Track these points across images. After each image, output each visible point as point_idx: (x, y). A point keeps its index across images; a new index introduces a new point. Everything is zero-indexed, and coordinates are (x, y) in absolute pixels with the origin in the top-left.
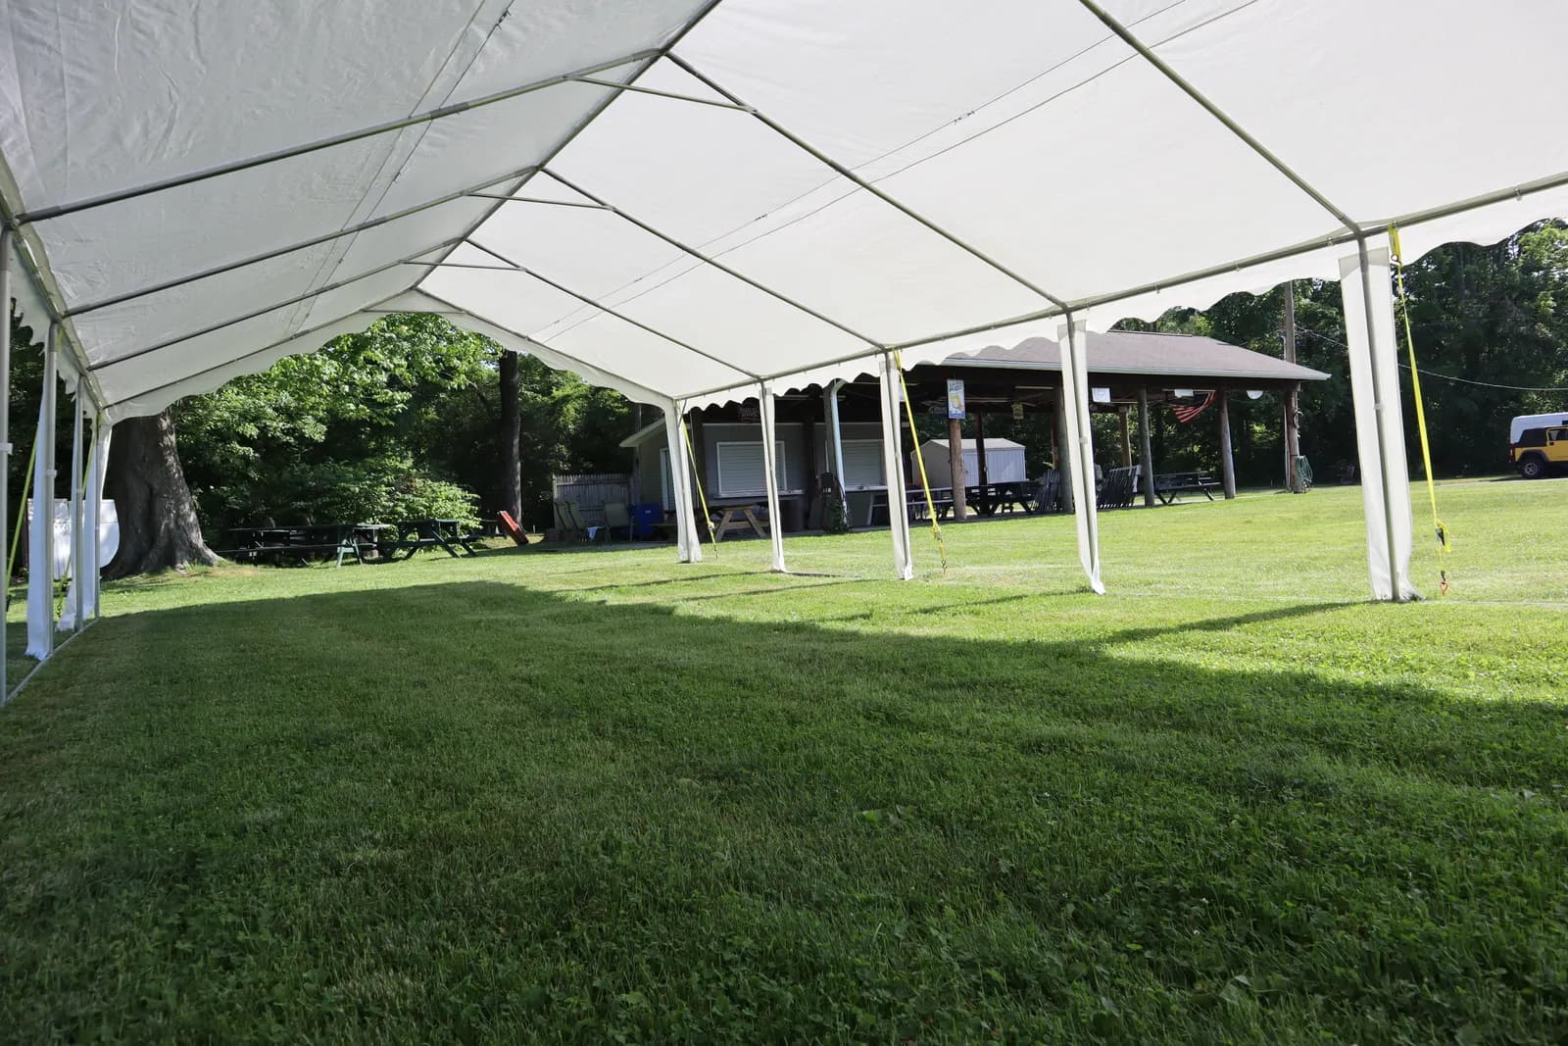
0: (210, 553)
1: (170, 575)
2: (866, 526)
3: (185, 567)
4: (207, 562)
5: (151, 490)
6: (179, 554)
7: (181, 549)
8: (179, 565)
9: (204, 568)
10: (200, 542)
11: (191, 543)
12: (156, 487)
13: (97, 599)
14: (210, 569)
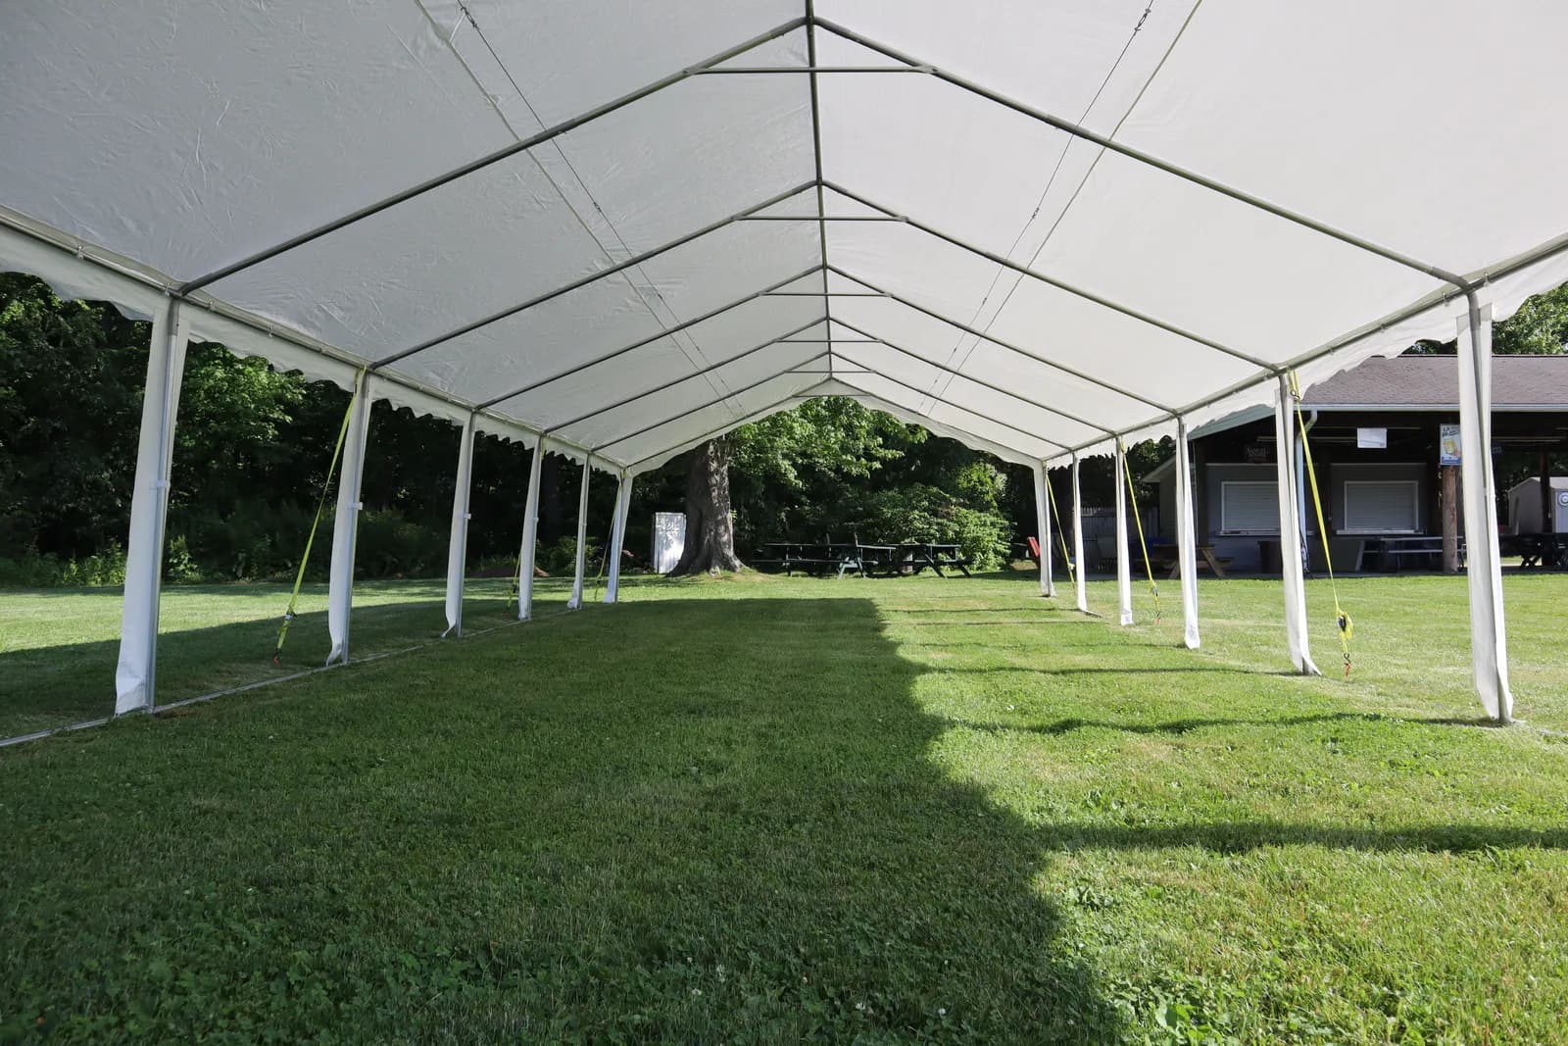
0: (737, 562)
1: (704, 576)
2: (1354, 572)
3: (717, 570)
4: (732, 569)
5: (701, 514)
6: (714, 561)
7: (716, 558)
8: (712, 570)
9: (727, 573)
10: (730, 553)
11: (723, 554)
12: (704, 512)
13: (617, 591)
14: (732, 574)
